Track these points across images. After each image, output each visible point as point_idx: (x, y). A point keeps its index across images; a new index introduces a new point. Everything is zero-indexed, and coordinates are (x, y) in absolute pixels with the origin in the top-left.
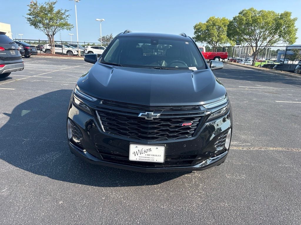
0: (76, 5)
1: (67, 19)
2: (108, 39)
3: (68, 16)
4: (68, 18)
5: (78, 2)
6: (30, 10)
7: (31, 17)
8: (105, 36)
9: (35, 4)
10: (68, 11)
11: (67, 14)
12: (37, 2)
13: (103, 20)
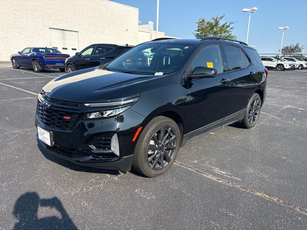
0: (250, 16)
1: (231, 32)
2: (293, 49)
3: (232, 28)
4: (232, 30)
5: (253, 12)
6: (198, 27)
7: (199, 33)
8: (289, 46)
9: (203, 21)
10: (233, 23)
11: (231, 26)
12: (204, 19)
13: (287, 27)
